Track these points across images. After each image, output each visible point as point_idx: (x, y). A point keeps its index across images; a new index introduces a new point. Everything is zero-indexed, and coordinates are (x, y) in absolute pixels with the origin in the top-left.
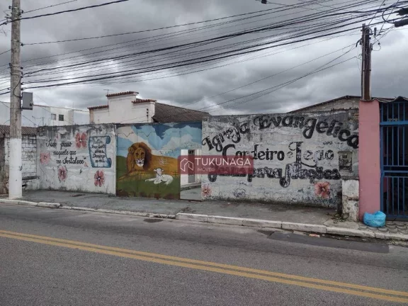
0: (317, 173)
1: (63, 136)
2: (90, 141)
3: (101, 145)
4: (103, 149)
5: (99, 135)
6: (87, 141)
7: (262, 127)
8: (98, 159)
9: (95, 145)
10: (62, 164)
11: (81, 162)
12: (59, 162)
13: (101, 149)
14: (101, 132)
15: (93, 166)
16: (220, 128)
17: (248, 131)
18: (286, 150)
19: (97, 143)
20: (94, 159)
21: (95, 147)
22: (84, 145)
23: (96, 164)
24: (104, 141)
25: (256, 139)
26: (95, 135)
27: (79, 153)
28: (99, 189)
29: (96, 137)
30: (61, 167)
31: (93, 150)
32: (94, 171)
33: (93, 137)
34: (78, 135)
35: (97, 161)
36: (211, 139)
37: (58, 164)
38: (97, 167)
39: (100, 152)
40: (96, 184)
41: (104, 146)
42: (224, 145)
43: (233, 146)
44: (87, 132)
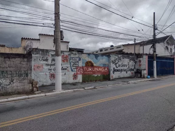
0: (132, 70)
1: (52, 55)
2: (70, 59)
3: (76, 61)
4: (77, 63)
5: (75, 57)
6: (69, 59)
7: (123, 58)
8: (75, 68)
9: (73, 61)
10: (53, 71)
11: (66, 69)
12: (50, 70)
13: (76, 63)
14: (76, 56)
15: (72, 71)
16: (115, 58)
17: (121, 59)
18: (127, 65)
19: (74, 60)
20: (73, 68)
21: (73, 62)
22: (67, 61)
23: (73, 70)
24: (78, 59)
25: (122, 61)
26: (73, 56)
27: (64, 65)
28: (75, 81)
29: (74, 58)
30: (51, 73)
31: (72, 63)
32: (73, 73)
33: (72, 58)
34: (63, 56)
35: (74, 69)
36: (113, 61)
37: (49, 71)
38: (74, 71)
39: (76, 64)
40: (74, 79)
41: (78, 62)
42: (116, 63)
43: (118, 63)
44: (69, 55)
